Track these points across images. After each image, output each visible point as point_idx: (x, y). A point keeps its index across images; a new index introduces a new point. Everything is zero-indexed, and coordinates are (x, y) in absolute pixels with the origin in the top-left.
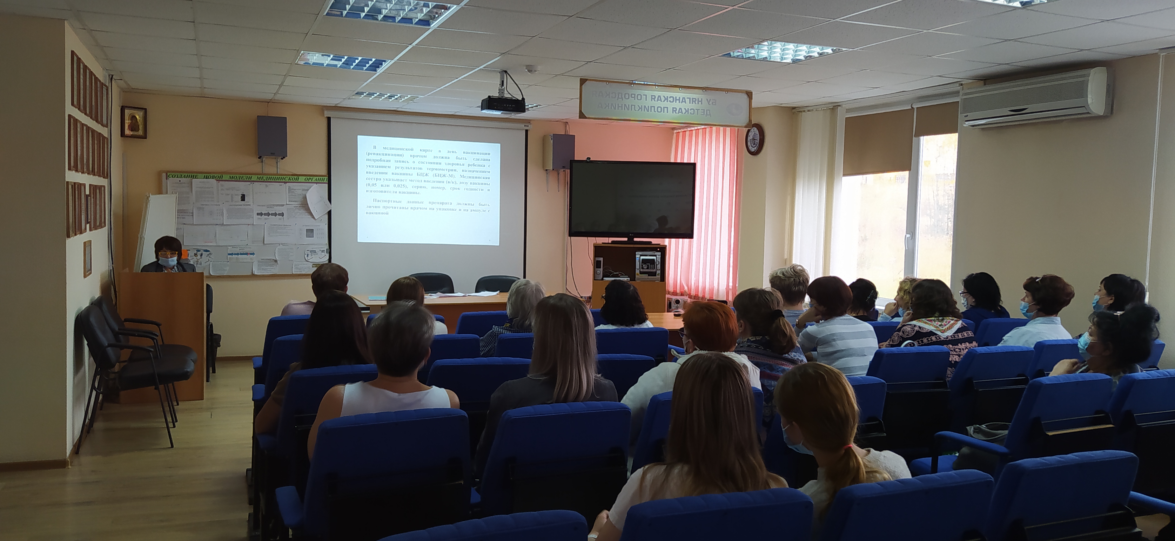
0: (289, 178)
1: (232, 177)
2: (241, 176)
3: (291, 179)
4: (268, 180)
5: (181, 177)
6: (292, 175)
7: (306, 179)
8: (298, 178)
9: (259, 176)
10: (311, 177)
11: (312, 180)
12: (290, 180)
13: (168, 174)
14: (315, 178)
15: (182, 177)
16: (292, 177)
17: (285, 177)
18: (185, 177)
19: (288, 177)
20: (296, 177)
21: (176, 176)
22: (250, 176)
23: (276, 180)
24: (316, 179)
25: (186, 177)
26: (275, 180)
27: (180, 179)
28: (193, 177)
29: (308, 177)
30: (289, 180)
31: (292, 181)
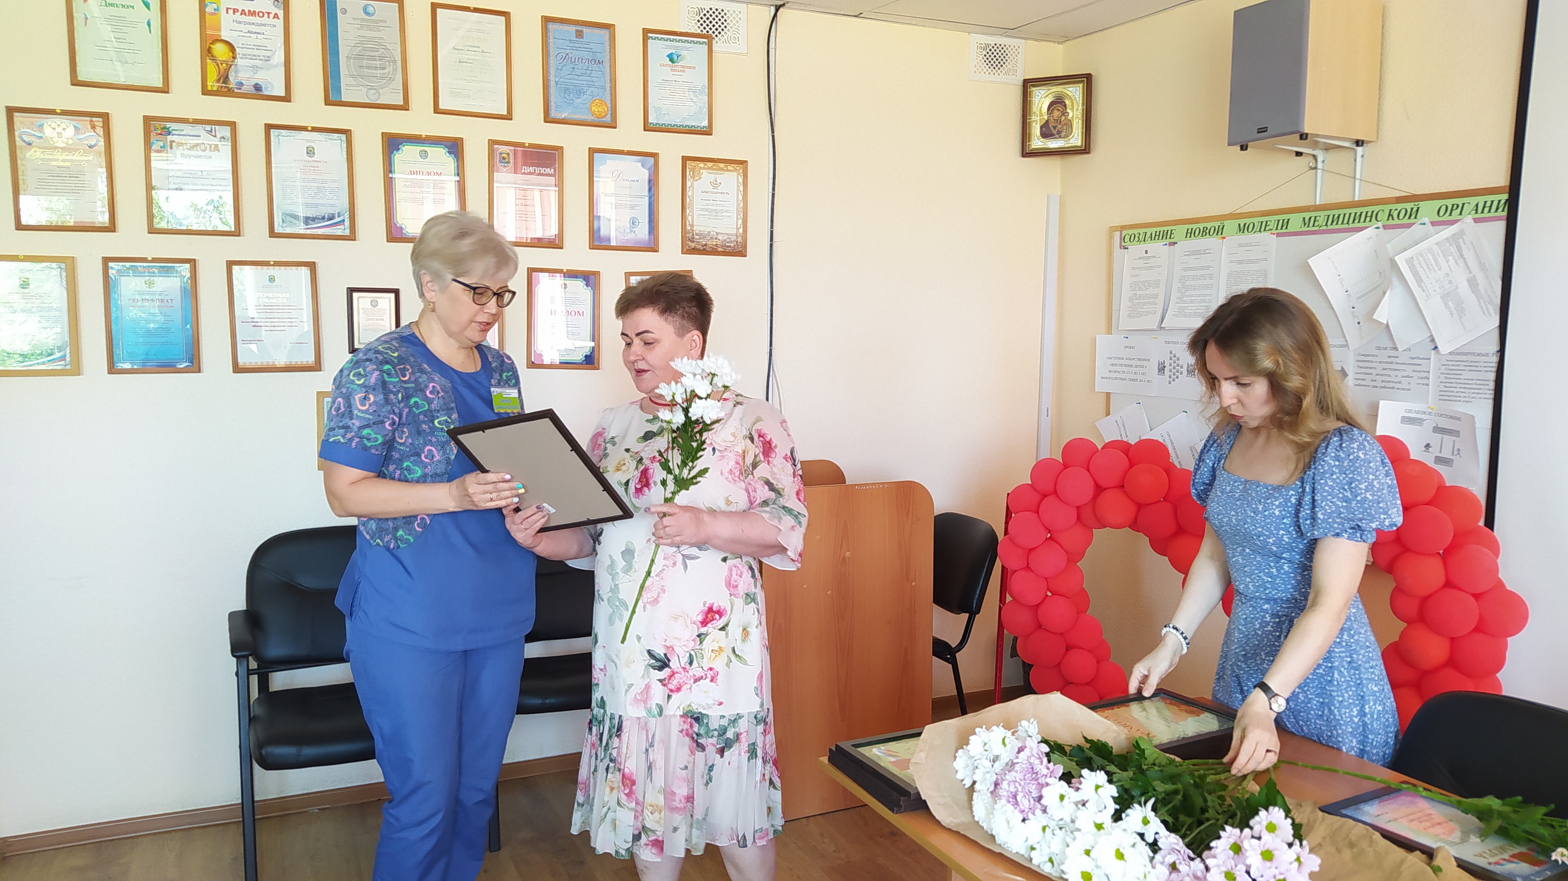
0: (1391, 210)
1: (1245, 224)
2: (1264, 219)
3: (1395, 216)
4: (1330, 227)
5: (1144, 241)
6: (1400, 200)
7: (1442, 213)
8: (1415, 210)
9: (1307, 215)
10: (1459, 201)
11: (1461, 214)
12: (1393, 219)
13: (1124, 233)
14: (1473, 200)
15: (1146, 240)
16: (1400, 206)
17: (1376, 208)
18: (1151, 240)
19: (1387, 208)
20: (1409, 206)
21: (1137, 239)
22: (1286, 217)
23: (1351, 226)
24: (1477, 205)
25: (1153, 239)
26: (1348, 223)
27: (1142, 245)
28: (1166, 238)
29: (1449, 202)
30: (1388, 219)
31: (1396, 221)
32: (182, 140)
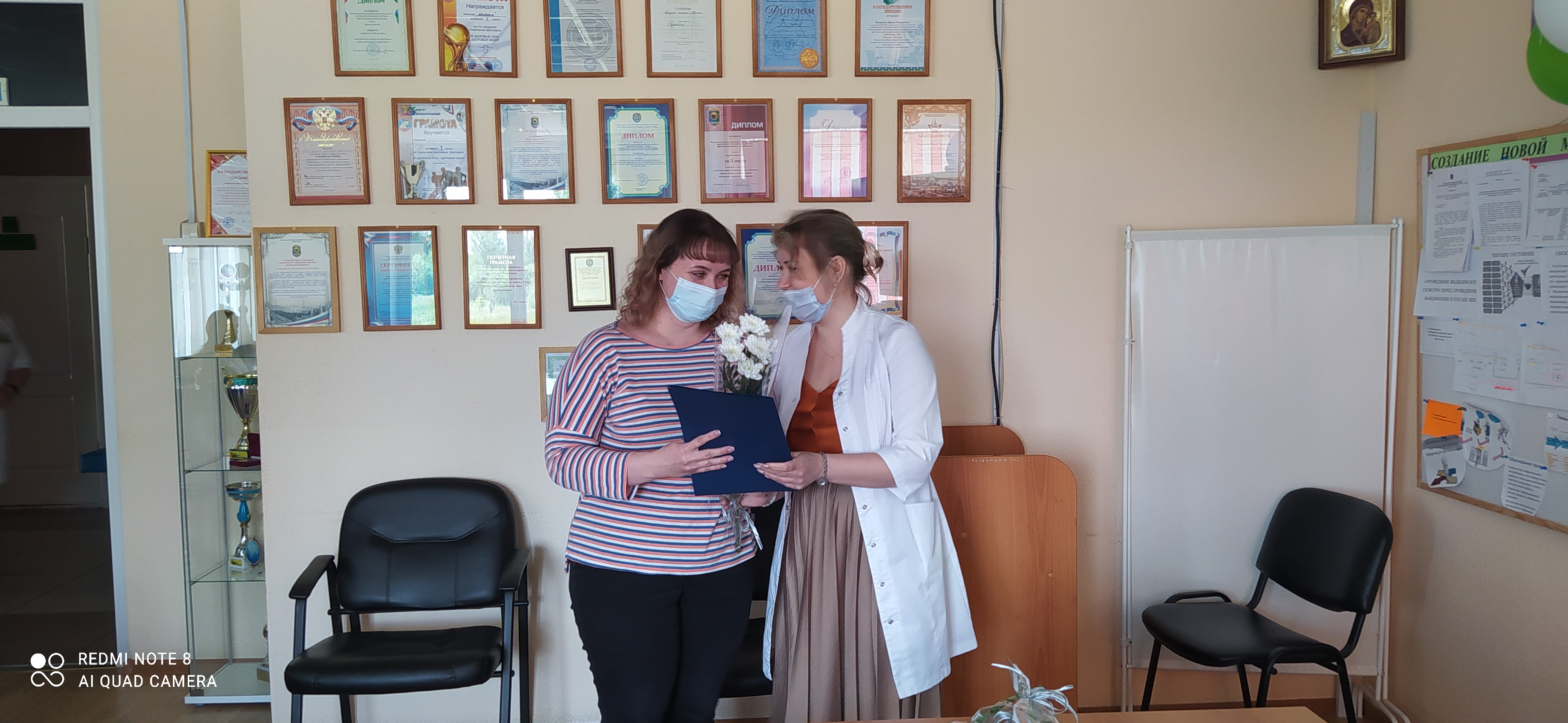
1: (1567, 140)
5: (1455, 165)
13: (1433, 157)
15: (1457, 164)
18: (1463, 164)
21: (1446, 164)
25: (1465, 162)
27: (1452, 170)
28: (1479, 161)
32: (425, 117)
